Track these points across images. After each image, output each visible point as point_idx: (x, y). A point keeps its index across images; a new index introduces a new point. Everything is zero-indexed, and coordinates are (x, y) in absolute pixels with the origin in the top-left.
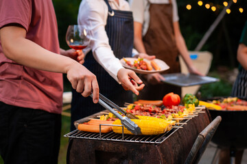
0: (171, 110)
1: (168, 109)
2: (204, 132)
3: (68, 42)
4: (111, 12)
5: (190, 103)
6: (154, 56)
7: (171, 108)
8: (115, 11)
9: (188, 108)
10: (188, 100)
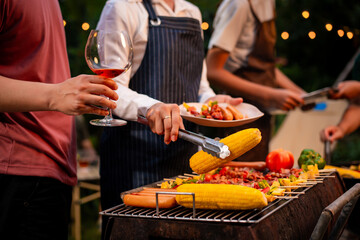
0: (278, 174)
1: (273, 173)
2: (333, 207)
3: (90, 63)
4: (155, 20)
5: (310, 164)
6: (241, 99)
7: (279, 172)
8: (162, 18)
9: (306, 170)
10: (306, 159)
